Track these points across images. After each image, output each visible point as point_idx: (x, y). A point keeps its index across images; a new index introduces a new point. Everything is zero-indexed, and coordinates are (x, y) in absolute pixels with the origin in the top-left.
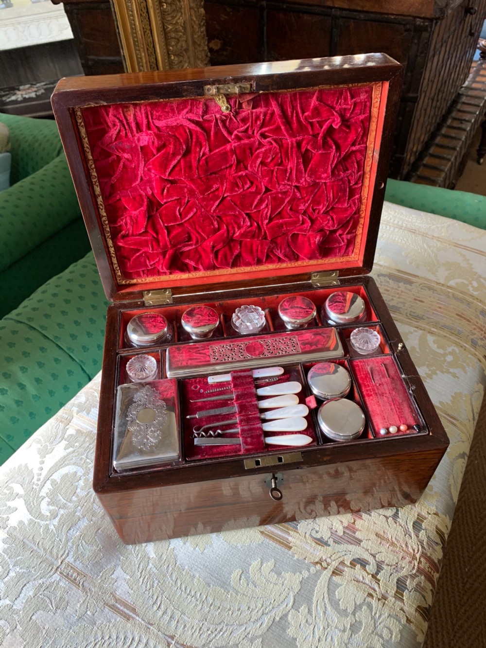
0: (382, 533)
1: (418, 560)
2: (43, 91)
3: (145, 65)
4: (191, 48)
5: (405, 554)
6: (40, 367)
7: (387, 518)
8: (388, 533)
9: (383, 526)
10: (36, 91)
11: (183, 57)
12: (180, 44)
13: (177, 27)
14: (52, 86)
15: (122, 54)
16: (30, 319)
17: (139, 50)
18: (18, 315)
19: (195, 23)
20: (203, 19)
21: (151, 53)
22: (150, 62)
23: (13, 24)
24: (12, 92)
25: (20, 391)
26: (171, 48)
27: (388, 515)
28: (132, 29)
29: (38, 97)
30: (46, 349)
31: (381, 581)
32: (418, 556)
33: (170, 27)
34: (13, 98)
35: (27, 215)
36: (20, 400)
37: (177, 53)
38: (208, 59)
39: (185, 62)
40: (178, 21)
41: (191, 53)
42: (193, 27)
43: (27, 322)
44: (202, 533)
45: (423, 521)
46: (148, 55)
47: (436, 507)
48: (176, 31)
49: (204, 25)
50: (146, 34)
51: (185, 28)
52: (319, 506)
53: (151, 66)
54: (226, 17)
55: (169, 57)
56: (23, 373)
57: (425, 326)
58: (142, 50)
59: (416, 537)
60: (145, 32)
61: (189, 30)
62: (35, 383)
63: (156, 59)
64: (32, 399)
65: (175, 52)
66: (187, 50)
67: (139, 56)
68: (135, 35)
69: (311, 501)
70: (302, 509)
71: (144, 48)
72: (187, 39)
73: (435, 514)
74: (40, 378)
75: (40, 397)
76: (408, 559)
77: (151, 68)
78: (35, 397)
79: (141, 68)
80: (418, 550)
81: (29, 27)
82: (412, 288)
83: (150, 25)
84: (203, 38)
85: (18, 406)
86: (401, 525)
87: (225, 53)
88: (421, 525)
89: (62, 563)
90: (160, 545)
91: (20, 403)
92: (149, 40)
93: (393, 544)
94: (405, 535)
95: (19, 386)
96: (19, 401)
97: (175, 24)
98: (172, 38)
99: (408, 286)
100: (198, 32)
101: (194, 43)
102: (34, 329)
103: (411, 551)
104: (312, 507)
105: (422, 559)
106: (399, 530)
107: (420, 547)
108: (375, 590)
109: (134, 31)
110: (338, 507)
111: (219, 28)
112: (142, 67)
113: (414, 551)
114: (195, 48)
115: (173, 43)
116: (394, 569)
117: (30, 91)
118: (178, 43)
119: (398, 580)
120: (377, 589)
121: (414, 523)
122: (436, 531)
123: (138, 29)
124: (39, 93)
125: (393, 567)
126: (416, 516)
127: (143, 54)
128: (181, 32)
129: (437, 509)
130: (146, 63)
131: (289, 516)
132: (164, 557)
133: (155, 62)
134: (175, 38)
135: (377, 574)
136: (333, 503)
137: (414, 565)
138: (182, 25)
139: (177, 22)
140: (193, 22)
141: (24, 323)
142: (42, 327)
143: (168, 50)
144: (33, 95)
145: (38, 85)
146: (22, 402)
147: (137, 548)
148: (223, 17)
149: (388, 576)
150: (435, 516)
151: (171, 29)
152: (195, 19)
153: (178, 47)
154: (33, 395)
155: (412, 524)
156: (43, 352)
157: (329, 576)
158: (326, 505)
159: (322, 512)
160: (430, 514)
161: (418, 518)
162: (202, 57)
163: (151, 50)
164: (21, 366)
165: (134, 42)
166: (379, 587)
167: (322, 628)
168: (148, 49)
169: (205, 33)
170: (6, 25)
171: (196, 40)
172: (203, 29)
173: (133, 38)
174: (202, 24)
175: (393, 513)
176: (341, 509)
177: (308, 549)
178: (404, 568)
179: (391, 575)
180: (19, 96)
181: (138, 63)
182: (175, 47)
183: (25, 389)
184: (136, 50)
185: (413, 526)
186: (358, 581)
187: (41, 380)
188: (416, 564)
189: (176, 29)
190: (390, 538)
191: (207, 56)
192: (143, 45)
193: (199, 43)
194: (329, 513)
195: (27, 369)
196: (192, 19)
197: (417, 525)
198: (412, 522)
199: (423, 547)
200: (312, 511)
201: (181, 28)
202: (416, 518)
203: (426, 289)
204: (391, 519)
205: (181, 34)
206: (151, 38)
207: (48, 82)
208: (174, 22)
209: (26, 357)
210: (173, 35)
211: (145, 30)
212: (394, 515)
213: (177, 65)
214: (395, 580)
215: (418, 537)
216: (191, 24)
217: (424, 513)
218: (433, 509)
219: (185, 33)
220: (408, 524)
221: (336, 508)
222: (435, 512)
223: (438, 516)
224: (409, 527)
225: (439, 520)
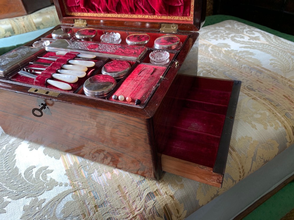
0: (123, 187)
1: (134, 215)
5: (128, 207)
8: (127, 189)
9: (127, 184)
27: (135, 180)
31: (97, 212)
32: (136, 213)
45: (157, 195)
52: (102, 156)
59: (144, 202)
69: (99, 151)
70: (91, 154)
73: (171, 196)
76: (127, 210)
80: (139, 210)
86: (139, 189)
88: (155, 197)
90: (18, 140)
93: (125, 197)
94: (137, 196)
103: (134, 207)
104: (97, 154)
105: (138, 217)
106: (136, 191)
107: (142, 209)
108: (90, 215)
110: (111, 161)
113: (136, 208)
116: (113, 210)
119: (110, 218)
120: (91, 215)
122: (164, 207)
125: (113, 209)
126: (155, 190)
129: (175, 194)
131: (82, 154)
132: (14, 145)
135: (99, 207)
136: (109, 158)
137: (129, 216)
147: (9, 137)
149: (105, 212)
150: (170, 198)
155: (148, 193)
157: (72, 191)
158: (106, 157)
159: (99, 160)
160: (167, 194)
161: (155, 192)
166: (94, 215)
167: (41, 215)
175: (141, 180)
176: (111, 163)
177: (75, 173)
178: (120, 214)
179: (107, 212)
185: (148, 194)
186: (84, 203)
188: (131, 217)
190: (126, 192)
194: (103, 162)
197: (151, 195)
198: (149, 192)
199: (144, 209)
200: (95, 157)
202: (153, 191)
204: (136, 183)
214: (108, 217)
215: (146, 202)
217: (162, 191)
218: (172, 193)
220: (145, 191)
221: (109, 161)
222: (172, 195)
223: (173, 199)
224: (144, 193)
225: (172, 202)
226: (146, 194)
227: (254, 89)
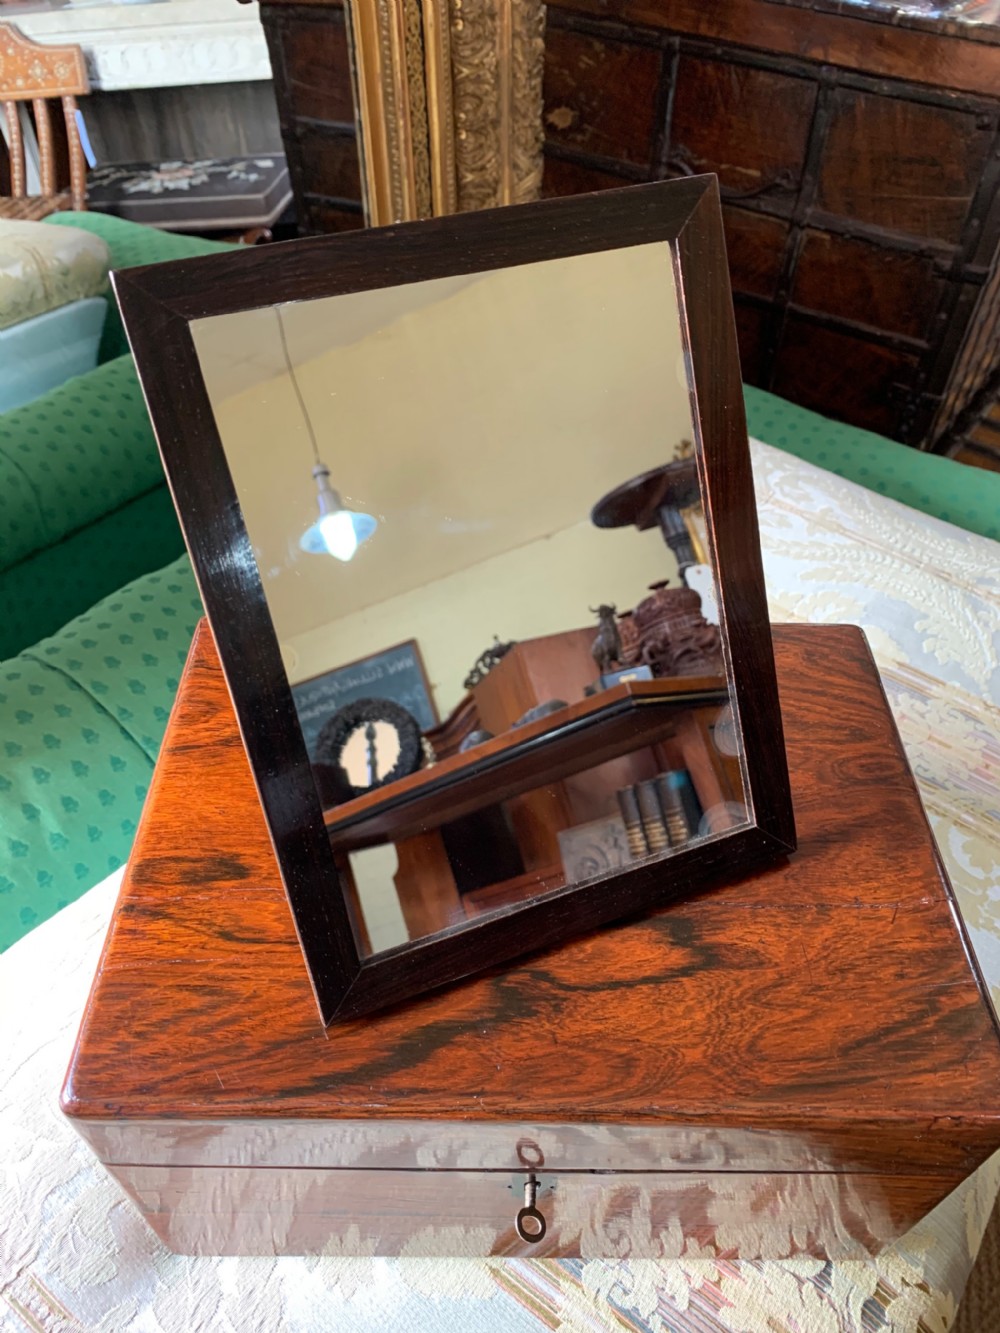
0: (784, 1320)
2: (204, 178)
3: (402, 146)
4: (506, 119)
6: (78, 774)
7: (800, 1281)
8: (800, 1321)
9: (788, 1302)
10: (191, 177)
11: (486, 137)
12: (482, 109)
13: (481, 73)
14: (223, 169)
15: (357, 117)
16: (73, 664)
17: (395, 114)
18: (51, 651)
19: (520, 68)
20: (538, 61)
21: (420, 121)
22: (413, 141)
23: (161, 38)
24: (144, 173)
25: (26, 822)
26: (463, 116)
27: (803, 1275)
28: (384, 67)
29: (193, 190)
30: (97, 736)
33: (466, 71)
34: (144, 186)
35: (115, 434)
36: (24, 841)
37: (475, 128)
38: (539, 146)
39: (490, 147)
40: (485, 60)
41: (504, 130)
42: (514, 76)
43: (66, 669)
44: (354, 1253)
45: (887, 1302)
46: (413, 126)
47: (926, 1268)
48: (478, 80)
49: (538, 73)
50: (413, 80)
51: (497, 76)
52: (639, 1224)
53: (415, 149)
54: (591, 62)
55: (456, 133)
56: (40, 782)
57: (948, 806)
58: (400, 113)
60: (410, 77)
61: (505, 81)
62: (61, 808)
63: (428, 136)
64: (48, 843)
65: (472, 125)
66: (495, 123)
67: (392, 126)
68: (389, 80)
70: (598, 1226)
71: (404, 109)
72: (499, 98)
73: (920, 1286)
74: (75, 798)
75: (67, 841)
77: (414, 153)
78: (56, 838)
79: (394, 151)
81: (193, 46)
82: (929, 712)
83: (424, 63)
84: (534, 101)
85: (16, 854)
86: (832, 1306)
87: (579, 137)
88: (882, 1312)
89: (18, 1274)
90: (254, 1266)
91: (22, 850)
92: (417, 94)
95: (25, 812)
96: (21, 844)
97: (477, 66)
98: (467, 94)
99: (918, 705)
100: (525, 87)
101: (514, 109)
102: (79, 686)
104: (621, 1222)
106: (828, 1318)
109: (388, 72)
110: (686, 1234)
111: (574, 84)
112: (398, 148)
114: (515, 121)
115: (468, 106)
117: (179, 175)
118: (478, 106)
121: (865, 1305)
123: (398, 68)
124: (196, 181)
126: (874, 1286)
127: (401, 123)
128: (489, 83)
129: (926, 1273)
130: (406, 141)
132: (258, 1295)
133: (425, 141)
134: (474, 95)
136: (674, 1223)
138: (493, 68)
139: (482, 63)
140: (516, 66)
141: (61, 672)
142: (97, 686)
143: (456, 120)
144: (184, 184)
145: (198, 164)
146: (26, 847)
147: (199, 1263)
148: (585, 62)
150: (921, 1292)
151: (467, 77)
152: (520, 58)
153: (479, 114)
154: (52, 835)
155: (860, 1305)
156: (89, 742)
158: (658, 1224)
159: (645, 1245)
160: (908, 1285)
161: (877, 1293)
162: (527, 141)
163: (419, 115)
164: (37, 766)
165: (386, 94)
168: (412, 113)
169: (539, 90)
170: (148, 39)
171: (518, 104)
172: (537, 82)
173: (385, 85)
174: (535, 71)
175: (818, 1270)
176: (692, 1242)
180: (155, 183)
181: (390, 140)
182: (471, 116)
183: (38, 820)
184: (387, 112)
185: (863, 1313)
187: (76, 804)
189: (479, 76)
191: (537, 139)
192: (404, 102)
193: (523, 110)
194: (662, 1248)
195: (48, 775)
196: (515, 59)
197: (873, 1311)
198: (861, 1301)
200: (621, 1234)
201: (489, 76)
202: (872, 1293)
203: (960, 716)
204: (811, 1285)
205: (487, 87)
206: (422, 90)
207: (217, 161)
208: (476, 61)
209: (50, 747)
210: (470, 88)
211: (411, 72)
212: (820, 1275)
213: (472, 151)
216: (513, 69)
217: (894, 1282)
218: (917, 1274)
219: (497, 86)
220: (850, 1305)
221: (680, 1235)
222: (920, 1282)
223: (928, 1292)
224: (852, 1313)
225: (929, 1303)
226: (859, 1313)
227: (939, 780)
